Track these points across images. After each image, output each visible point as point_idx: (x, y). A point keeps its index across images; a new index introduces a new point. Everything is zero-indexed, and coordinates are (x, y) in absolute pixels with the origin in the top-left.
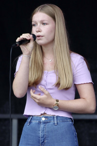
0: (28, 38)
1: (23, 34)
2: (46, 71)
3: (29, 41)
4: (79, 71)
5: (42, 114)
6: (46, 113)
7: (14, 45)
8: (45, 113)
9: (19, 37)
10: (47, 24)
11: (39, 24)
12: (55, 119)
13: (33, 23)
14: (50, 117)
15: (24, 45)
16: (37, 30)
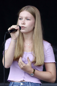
1: (13, 26)
2: (25, 52)
3: (16, 30)
4: (48, 54)
5: (21, 81)
6: (24, 81)
7: (7, 33)
9: (10, 27)
10: (29, 20)
11: (24, 19)
13: (20, 17)
14: (26, 83)
15: (13, 33)
16: (23, 23)
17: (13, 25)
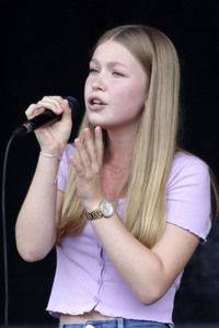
0: (57, 111)
1: (45, 98)
8: (93, 312)
12: (121, 326)
14: (107, 322)
17: (48, 95)
